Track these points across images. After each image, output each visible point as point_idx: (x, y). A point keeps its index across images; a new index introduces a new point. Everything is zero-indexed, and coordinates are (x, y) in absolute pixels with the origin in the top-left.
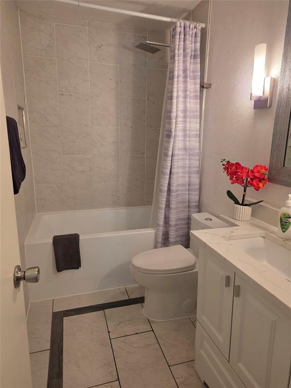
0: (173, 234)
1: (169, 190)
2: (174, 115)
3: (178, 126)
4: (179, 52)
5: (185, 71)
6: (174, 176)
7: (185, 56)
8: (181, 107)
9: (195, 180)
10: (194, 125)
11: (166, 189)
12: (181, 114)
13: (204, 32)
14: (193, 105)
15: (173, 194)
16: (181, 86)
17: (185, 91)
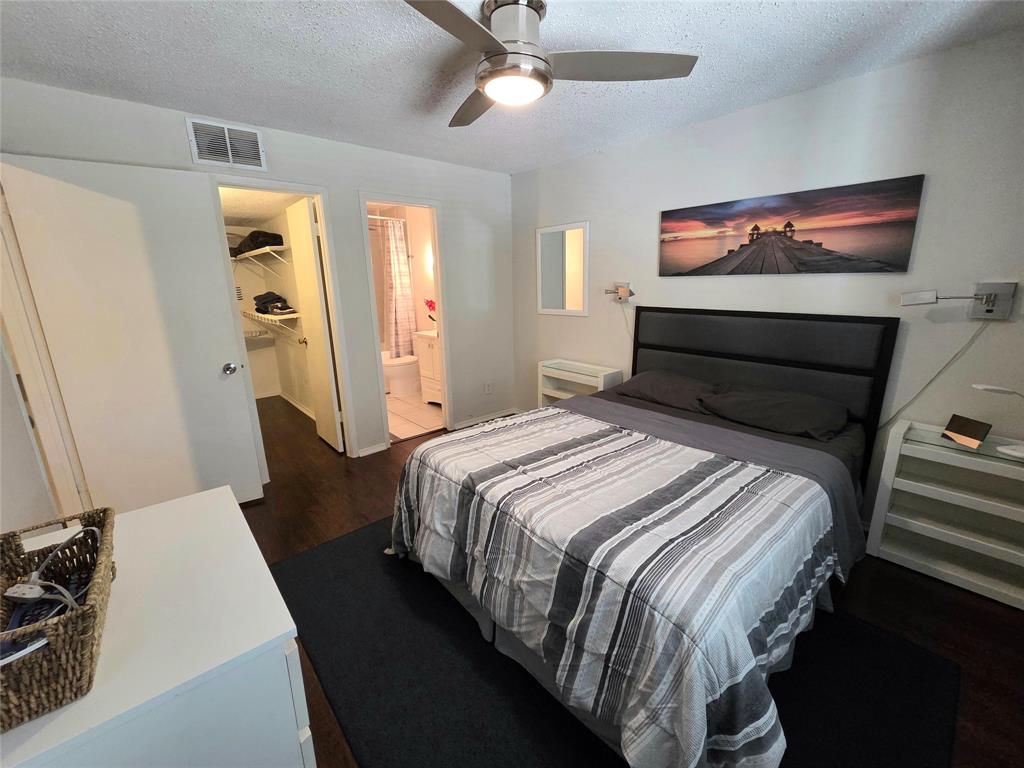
0: (402, 351)
1: (396, 323)
2: (393, 275)
3: (397, 282)
4: (392, 237)
5: (397, 248)
6: (398, 313)
7: (395, 239)
8: (397, 269)
9: (412, 315)
10: (406, 281)
11: (394, 322)
12: (397, 274)
13: (405, 225)
14: (404, 268)
15: (399, 325)
16: (396, 257)
17: (398, 260)
